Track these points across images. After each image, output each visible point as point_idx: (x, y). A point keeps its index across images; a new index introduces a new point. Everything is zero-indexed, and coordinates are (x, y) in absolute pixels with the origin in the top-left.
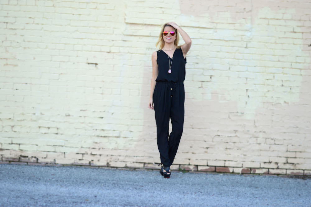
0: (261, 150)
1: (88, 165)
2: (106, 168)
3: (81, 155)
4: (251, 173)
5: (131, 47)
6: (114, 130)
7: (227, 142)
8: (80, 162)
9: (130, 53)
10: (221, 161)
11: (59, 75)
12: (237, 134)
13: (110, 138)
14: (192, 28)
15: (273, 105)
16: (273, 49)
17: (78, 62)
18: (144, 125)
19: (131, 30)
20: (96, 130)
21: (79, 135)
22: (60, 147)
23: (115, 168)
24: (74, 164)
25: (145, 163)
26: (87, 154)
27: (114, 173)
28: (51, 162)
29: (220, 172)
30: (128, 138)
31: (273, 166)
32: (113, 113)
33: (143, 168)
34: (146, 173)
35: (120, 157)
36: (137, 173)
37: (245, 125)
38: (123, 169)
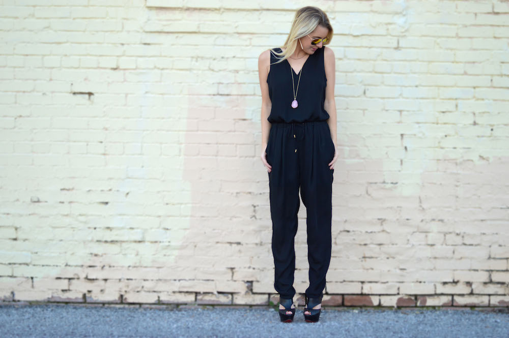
0: (435, 258)
1: (81, 300)
2: (118, 306)
3: (66, 281)
4: (416, 306)
5: (161, 56)
6: (132, 228)
7: (365, 245)
8: (64, 296)
9: (159, 68)
10: (355, 283)
11: (16, 119)
12: (386, 227)
13: (124, 245)
14: (284, 13)
15: (456, 164)
16: (452, 49)
17: (53, 92)
18: (191, 216)
19: (159, 21)
20: (95, 228)
21: (61, 240)
22: (23, 266)
23: (138, 306)
24: (53, 300)
25: (197, 294)
26: (78, 279)
27: (129, 318)
28: (5, 296)
29: (353, 307)
30: (160, 242)
31: (461, 289)
32: (128, 194)
33: (194, 304)
34: (200, 313)
35: (146, 282)
36: (180, 314)
37: (401, 207)
38: (153, 306)
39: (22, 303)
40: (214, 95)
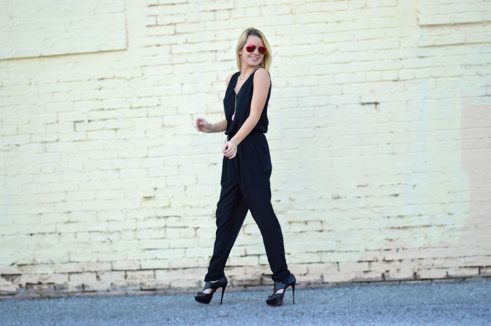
1: (381, 279)
2: (412, 282)
3: (367, 264)
5: (434, 66)
6: (420, 215)
8: (366, 277)
9: (434, 77)
11: (315, 129)
13: (414, 230)
17: (344, 104)
18: (471, 201)
19: (431, 37)
20: (389, 217)
21: (360, 229)
22: (329, 254)
23: (430, 281)
24: (356, 280)
25: (480, 268)
26: (377, 261)
27: (429, 291)
28: (316, 280)
30: (445, 225)
32: (414, 186)
33: (479, 277)
34: (486, 284)
35: (436, 261)
36: (470, 285)
38: (443, 281)
39: (331, 284)
40: (483, 96)
